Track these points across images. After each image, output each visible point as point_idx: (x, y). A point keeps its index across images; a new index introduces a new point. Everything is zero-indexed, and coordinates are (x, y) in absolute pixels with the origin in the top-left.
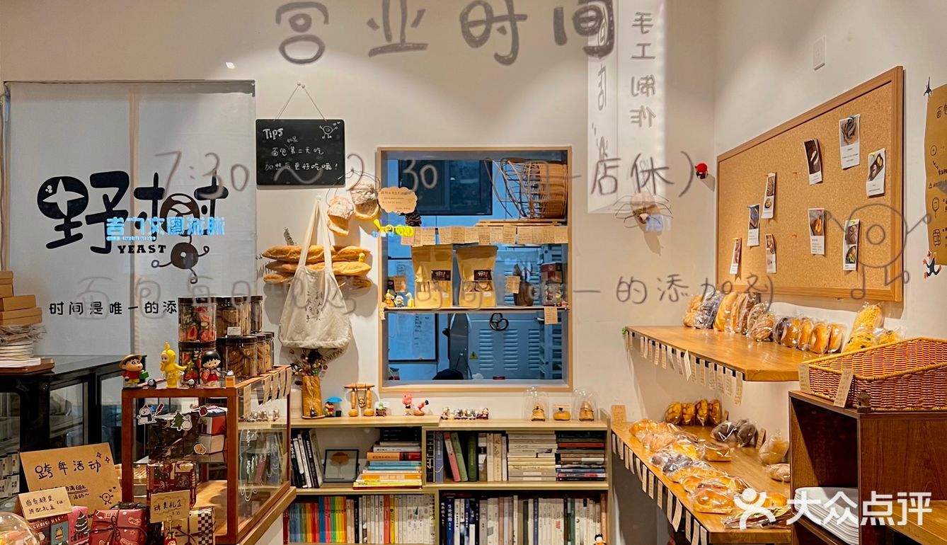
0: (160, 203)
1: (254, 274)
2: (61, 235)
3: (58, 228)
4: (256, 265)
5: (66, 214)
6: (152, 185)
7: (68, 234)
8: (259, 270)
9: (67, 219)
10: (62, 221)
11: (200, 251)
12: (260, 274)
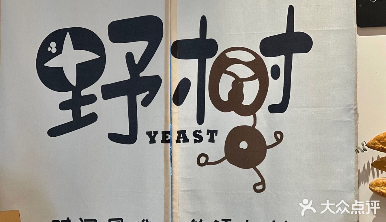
0: (210, 63)
1: (353, 177)
2: (67, 116)
3: (64, 106)
4: (357, 162)
5: (74, 83)
6: (197, 36)
7: (76, 114)
8: (361, 171)
9: (76, 91)
10: (68, 96)
11: (270, 140)
12: (362, 177)
